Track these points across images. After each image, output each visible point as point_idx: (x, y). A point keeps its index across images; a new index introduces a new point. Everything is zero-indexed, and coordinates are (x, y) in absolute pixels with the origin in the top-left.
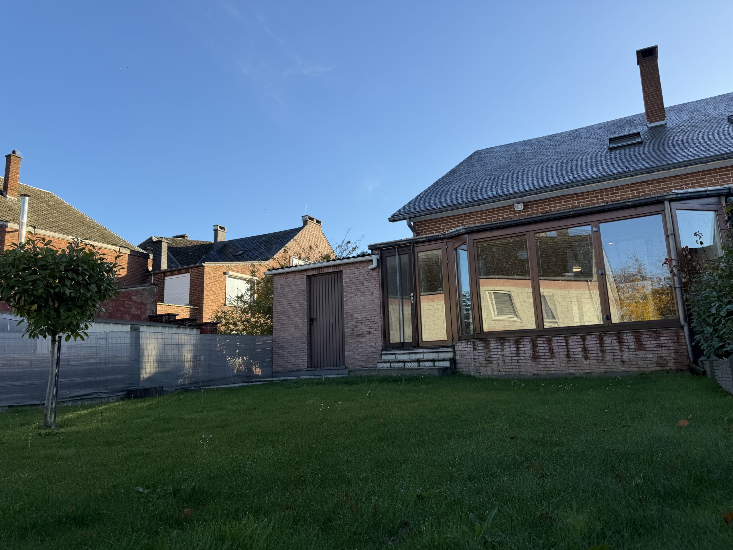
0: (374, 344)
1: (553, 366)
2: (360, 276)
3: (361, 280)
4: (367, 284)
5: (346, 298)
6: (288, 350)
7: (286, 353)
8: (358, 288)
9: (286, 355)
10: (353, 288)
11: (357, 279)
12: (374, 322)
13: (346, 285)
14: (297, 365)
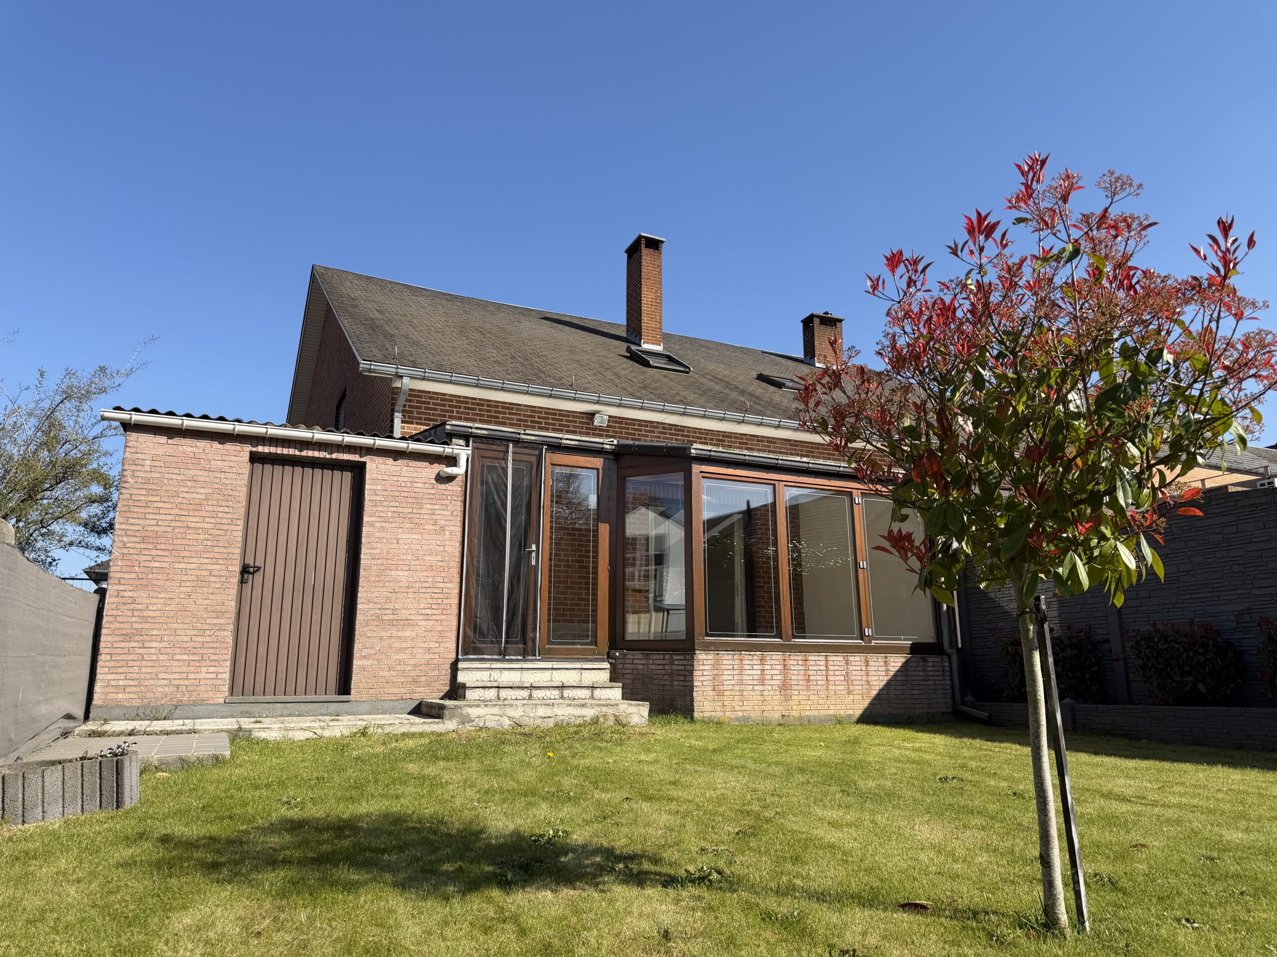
0: (436, 645)
1: (809, 702)
2: (415, 485)
3: (416, 495)
4: (429, 506)
5: (371, 529)
6: (164, 645)
7: (153, 651)
8: (406, 510)
9: (154, 657)
10: (393, 509)
11: (405, 489)
12: (440, 596)
13: (374, 498)
14: (190, 688)
